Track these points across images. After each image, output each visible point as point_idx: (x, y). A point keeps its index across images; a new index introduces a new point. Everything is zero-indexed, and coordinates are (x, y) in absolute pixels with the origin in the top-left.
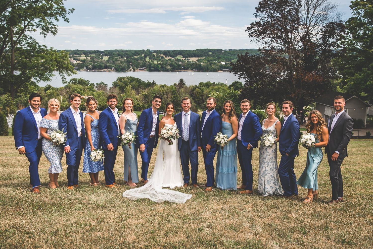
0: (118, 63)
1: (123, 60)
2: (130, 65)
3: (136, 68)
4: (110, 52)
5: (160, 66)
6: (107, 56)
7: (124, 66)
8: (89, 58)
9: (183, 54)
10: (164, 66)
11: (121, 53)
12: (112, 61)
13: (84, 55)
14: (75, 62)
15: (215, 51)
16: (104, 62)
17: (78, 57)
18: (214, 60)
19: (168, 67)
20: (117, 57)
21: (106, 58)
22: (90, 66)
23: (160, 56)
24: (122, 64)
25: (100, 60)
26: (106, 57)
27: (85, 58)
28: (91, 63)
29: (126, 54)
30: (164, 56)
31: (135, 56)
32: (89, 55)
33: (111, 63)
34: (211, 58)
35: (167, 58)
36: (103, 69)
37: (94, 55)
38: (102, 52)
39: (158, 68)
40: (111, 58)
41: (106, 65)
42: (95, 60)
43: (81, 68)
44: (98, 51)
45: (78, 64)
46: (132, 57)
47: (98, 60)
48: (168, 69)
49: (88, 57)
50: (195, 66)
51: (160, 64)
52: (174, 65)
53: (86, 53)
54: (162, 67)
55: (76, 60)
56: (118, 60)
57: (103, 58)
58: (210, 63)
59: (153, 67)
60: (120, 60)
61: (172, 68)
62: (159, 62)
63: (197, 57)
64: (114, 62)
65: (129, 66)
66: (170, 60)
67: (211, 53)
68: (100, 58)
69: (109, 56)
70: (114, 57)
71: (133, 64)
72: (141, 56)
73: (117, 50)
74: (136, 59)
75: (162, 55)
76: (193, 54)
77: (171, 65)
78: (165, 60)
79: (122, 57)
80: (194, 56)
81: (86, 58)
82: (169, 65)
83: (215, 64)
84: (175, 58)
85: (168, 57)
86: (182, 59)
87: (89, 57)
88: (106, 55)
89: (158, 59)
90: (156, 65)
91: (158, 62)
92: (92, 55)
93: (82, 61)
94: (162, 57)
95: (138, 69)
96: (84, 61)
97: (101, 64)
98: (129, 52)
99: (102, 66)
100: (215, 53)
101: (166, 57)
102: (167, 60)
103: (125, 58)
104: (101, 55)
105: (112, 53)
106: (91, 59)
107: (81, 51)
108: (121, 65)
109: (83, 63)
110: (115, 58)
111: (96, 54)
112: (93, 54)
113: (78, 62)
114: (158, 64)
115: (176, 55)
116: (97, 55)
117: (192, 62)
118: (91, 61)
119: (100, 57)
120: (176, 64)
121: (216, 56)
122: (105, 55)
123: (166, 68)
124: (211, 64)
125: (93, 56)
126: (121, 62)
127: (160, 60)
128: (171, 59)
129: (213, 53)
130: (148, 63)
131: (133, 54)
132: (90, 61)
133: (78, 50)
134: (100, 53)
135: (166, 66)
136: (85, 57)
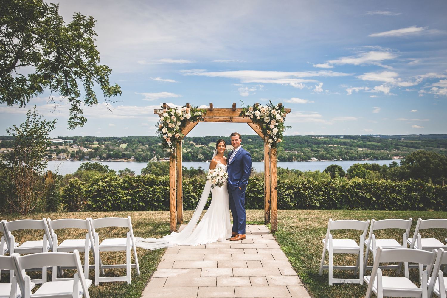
0: (138, 151)
1: (145, 148)
2: (153, 153)
3: (161, 157)
4: (128, 139)
5: (190, 154)
6: (126, 143)
7: (147, 155)
8: (103, 146)
10: (195, 154)
11: (142, 140)
12: (131, 149)
13: (97, 142)
14: (86, 150)
15: (255, 138)
16: (121, 150)
17: (90, 144)
18: (255, 148)
19: (200, 156)
20: (137, 145)
21: (124, 146)
22: (105, 155)
23: (189, 144)
24: (143, 152)
25: (116, 148)
26: (124, 144)
28: (105, 151)
29: (148, 141)
30: (195, 144)
31: (159, 143)
32: (103, 143)
33: (130, 151)
34: (251, 146)
35: (198, 146)
36: (120, 158)
37: (109, 142)
38: (119, 139)
39: (188, 158)
40: (130, 145)
41: (124, 153)
42: (111, 147)
43: (93, 158)
44: (114, 138)
45: (89, 152)
46: (156, 145)
47: (113, 148)
48: (200, 158)
49: (102, 145)
51: (190, 152)
52: (207, 154)
53: (99, 140)
54: (193, 156)
55: (87, 148)
56: (138, 148)
57: (120, 146)
58: (251, 151)
60: (141, 147)
61: (205, 158)
62: (188, 151)
64: (133, 150)
65: (152, 155)
66: (201, 147)
67: (250, 140)
68: (117, 146)
69: (127, 144)
70: (133, 144)
71: (156, 152)
73: (137, 137)
74: (160, 147)
75: (191, 142)
77: (203, 153)
78: (196, 148)
79: (143, 145)
81: (100, 145)
82: (201, 153)
83: (257, 152)
84: (208, 146)
85: (199, 144)
87: (103, 144)
88: (124, 142)
89: (187, 146)
90: (186, 154)
91: (186, 150)
92: (107, 142)
93: (94, 149)
94: (192, 145)
95: (163, 158)
96: (96, 149)
97: (118, 152)
98: (151, 139)
99: (119, 155)
100: (256, 140)
101: (197, 144)
102: (198, 148)
103: (147, 146)
104: (118, 142)
105: (131, 140)
106: (105, 146)
107: (94, 137)
108: (142, 154)
109: (96, 152)
110: (135, 145)
111: (111, 141)
112: (108, 141)
113: (90, 150)
114: (188, 153)
115: (209, 143)
116: (113, 142)
117: (229, 150)
118: (106, 149)
119: (117, 145)
120: (210, 152)
121: (257, 143)
122: (122, 142)
123: (197, 157)
124: (252, 153)
125: (108, 144)
126: (143, 150)
127: (189, 148)
128: (203, 147)
129: (253, 140)
131: (156, 141)
132: (104, 149)
133: (90, 137)
134: (116, 140)
135: (198, 155)
136: (99, 144)
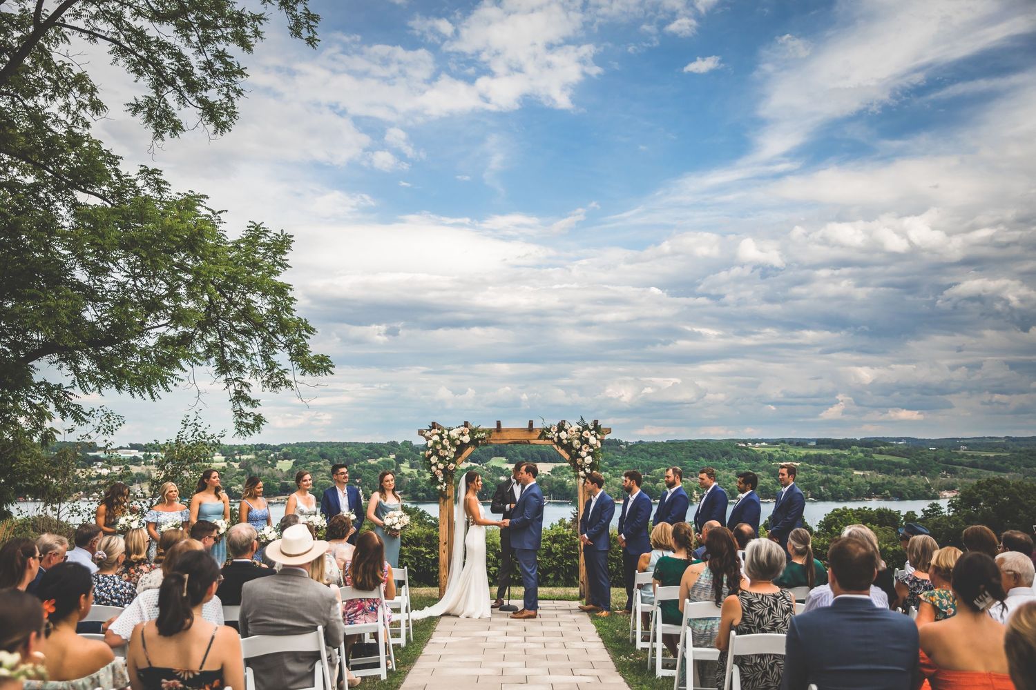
0: (319, 476)
2: (356, 484)
4: (297, 448)
6: (290, 459)
8: (236, 465)
9: (510, 453)
11: (329, 452)
13: (223, 455)
16: (279, 476)
20: (317, 463)
21: (285, 466)
25: (266, 471)
26: (286, 461)
27: (225, 464)
28: (241, 478)
29: (344, 453)
31: (370, 458)
32: (237, 457)
36: (276, 495)
37: (252, 457)
38: (275, 449)
40: (301, 463)
41: (286, 483)
42: (255, 469)
44: (263, 447)
46: (362, 463)
47: (261, 471)
49: (233, 463)
50: (546, 487)
53: (228, 452)
56: (320, 470)
57: (277, 465)
59: (424, 491)
63: (550, 461)
68: (270, 466)
69: (293, 461)
70: (308, 462)
71: (363, 481)
72: (387, 459)
73: (318, 444)
74: (371, 467)
76: (538, 452)
80: (539, 457)
81: (228, 464)
84: (486, 466)
86: (507, 469)
87: (235, 461)
88: (286, 457)
92: (244, 457)
97: (272, 482)
98: (351, 448)
99: (273, 487)
104: (272, 455)
105: (303, 450)
106: (240, 467)
107: (216, 444)
110: (313, 463)
111: (256, 454)
112: (248, 454)
115: (490, 456)
116: (261, 456)
118: (243, 474)
119: (269, 462)
120: (492, 480)
121: (606, 459)
122: (282, 457)
125: (248, 461)
128: (475, 467)
130: (409, 480)
131: (364, 453)
132: (238, 473)
134: (268, 452)
136: (225, 461)
